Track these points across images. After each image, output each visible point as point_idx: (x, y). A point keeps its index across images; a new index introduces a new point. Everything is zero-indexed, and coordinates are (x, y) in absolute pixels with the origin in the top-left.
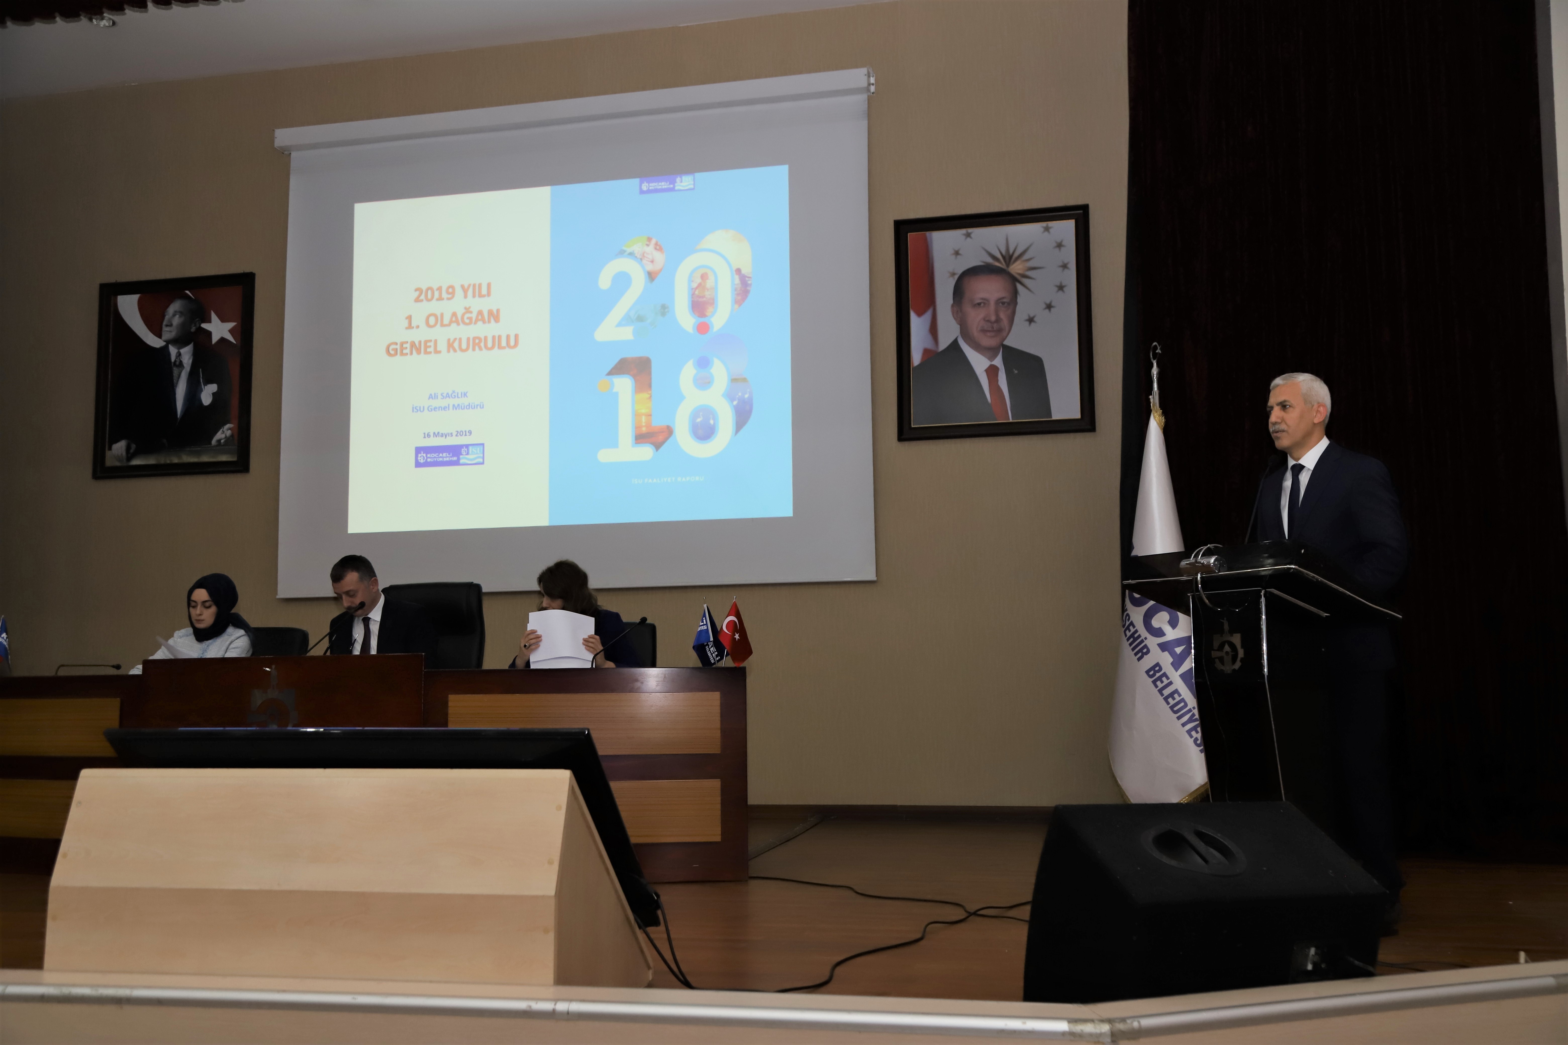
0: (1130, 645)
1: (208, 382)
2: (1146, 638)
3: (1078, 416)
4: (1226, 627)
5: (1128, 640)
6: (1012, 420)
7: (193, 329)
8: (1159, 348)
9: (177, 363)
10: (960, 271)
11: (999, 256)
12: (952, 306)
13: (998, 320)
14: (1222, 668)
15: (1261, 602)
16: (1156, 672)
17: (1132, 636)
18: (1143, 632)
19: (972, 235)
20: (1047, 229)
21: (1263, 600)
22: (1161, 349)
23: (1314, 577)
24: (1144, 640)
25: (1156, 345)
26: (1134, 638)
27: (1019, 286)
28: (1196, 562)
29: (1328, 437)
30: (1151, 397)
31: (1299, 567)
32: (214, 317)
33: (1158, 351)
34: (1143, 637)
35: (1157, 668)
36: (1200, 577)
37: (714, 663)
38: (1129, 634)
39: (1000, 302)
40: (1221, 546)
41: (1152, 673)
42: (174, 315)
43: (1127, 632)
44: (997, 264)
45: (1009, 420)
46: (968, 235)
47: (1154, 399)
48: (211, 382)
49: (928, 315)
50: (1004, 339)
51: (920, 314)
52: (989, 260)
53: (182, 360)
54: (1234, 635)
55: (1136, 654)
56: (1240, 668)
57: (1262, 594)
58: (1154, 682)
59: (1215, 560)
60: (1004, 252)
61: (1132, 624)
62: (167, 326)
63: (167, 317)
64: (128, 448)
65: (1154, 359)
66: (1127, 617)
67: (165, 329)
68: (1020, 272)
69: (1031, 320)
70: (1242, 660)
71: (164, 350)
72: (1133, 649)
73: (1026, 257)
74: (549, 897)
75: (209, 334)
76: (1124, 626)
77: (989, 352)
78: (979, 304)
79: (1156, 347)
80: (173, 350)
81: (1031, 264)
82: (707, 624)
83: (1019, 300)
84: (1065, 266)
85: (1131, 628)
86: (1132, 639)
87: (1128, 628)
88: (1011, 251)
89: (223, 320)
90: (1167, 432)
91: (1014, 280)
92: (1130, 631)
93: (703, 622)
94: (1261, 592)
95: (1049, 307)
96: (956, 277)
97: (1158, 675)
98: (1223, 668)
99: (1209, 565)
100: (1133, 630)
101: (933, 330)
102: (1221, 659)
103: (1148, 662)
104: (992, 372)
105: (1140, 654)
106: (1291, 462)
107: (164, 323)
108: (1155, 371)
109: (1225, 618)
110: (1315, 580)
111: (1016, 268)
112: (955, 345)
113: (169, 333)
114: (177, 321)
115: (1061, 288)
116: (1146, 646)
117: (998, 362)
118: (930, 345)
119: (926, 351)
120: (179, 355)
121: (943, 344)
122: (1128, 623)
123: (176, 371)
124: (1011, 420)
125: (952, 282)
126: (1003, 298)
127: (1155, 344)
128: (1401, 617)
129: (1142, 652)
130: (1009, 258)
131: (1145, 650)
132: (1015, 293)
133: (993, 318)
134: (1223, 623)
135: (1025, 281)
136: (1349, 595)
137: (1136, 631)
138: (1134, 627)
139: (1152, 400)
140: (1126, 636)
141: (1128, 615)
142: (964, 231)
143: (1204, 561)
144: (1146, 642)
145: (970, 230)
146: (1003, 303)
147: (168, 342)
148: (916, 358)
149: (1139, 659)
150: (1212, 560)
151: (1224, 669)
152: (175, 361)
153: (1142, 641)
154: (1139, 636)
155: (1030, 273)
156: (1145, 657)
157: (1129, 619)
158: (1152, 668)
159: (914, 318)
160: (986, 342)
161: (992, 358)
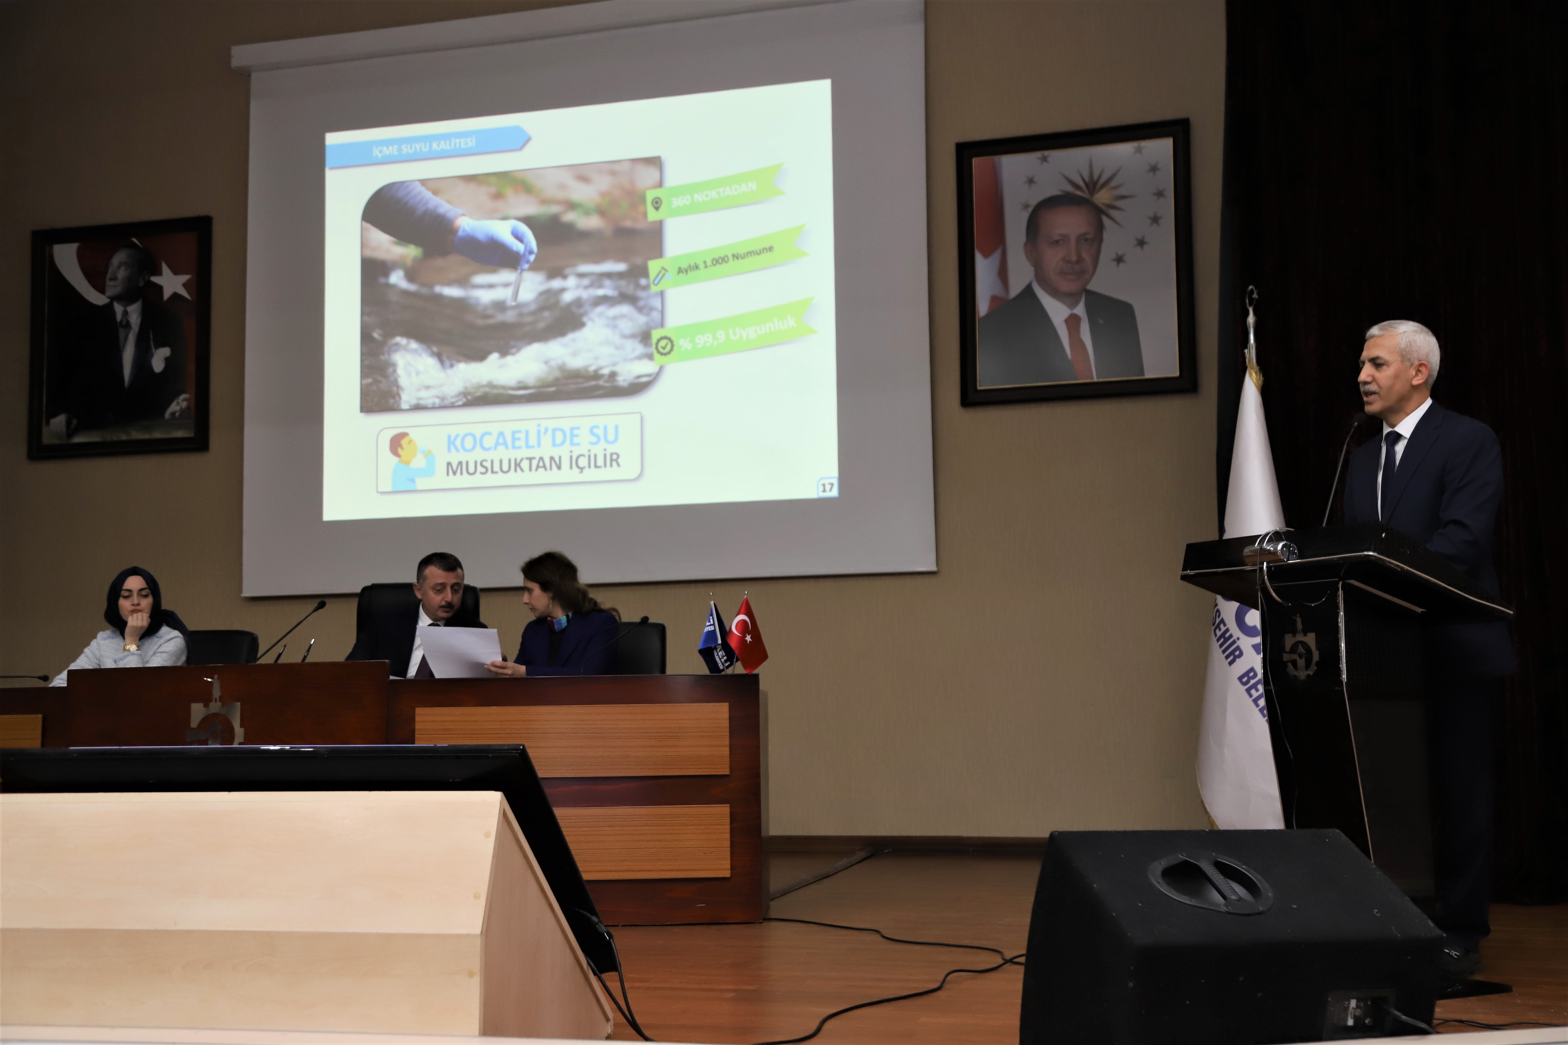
0: (1221, 646)
1: (159, 345)
2: (1238, 639)
3: (1177, 374)
4: (1299, 626)
5: (1218, 640)
6: (1097, 378)
7: (141, 284)
8: (1255, 292)
9: (124, 323)
10: (1034, 202)
11: (1081, 184)
12: (1026, 244)
13: (1080, 260)
14: (1295, 673)
15: (1339, 595)
16: (1251, 678)
17: (1223, 636)
18: (1235, 631)
19: (1049, 159)
20: (1139, 150)
21: (1340, 593)
22: (1258, 294)
23: (1398, 566)
24: (1236, 640)
25: (1252, 290)
26: (1225, 638)
27: (1105, 219)
28: (1261, 548)
29: (1432, 399)
30: (1246, 351)
31: (1378, 554)
32: (165, 268)
33: (1255, 296)
34: (1235, 638)
35: (1251, 674)
36: (1267, 567)
37: (723, 670)
38: (1219, 633)
39: (1082, 238)
40: (1292, 530)
41: (1245, 679)
42: (119, 267)
43: (1217, 631)
44: (1079, 193)
45: (1092, 378)
46: (1044, 159)
47: (1251, 353)
48: (163, 345)
49: (996, 257)
50: (1087, 282)
51: (986, 255)
52: (1070, 189)
53: (129, 319)
54: (1309, 634)
55: (1227, 657)
56: (1315, 673)
57: (1340, 586)
58: (1248, 691)
59: (1283, 546)
60: (1087, 178)
61: (1222, 621)
62: (111, 279)
63: (111, 270)
64: (68, 423)
65: (1250, 305)
66: (1218, 614)
67: (109, 283)
68: (1108, 202)
69: (1119, 260)
70: (1317, 664)
71: (109, 307)
72: (1224, 652)
73: (1113, 183)
74: (474, 936)
75: (160, 288)
76: (1214, 624)
77: (1069, 298)
78: (1057, 242)
79: (1252, 292)
80: (118, 308)
81: (1119, 192)
82: (714, 624)
83: (1106, 235)
84: (1160, 194)
85: (1222, 626)
86: (1222, 640)
87: (1218, 627)
88: (1095, 178)
89: (176, 272)
90: (1265, 392)
91: (1099, 213)
92: (1220, 630)
93: (709, 622)
94: (1339, 584)
95: (1141, 243)
96: (1030, 209)
97: (1252, 682)
98: (1296, 673)
99: (1275, 553)
100: (1223, 629)
101: (1003, 273)
102: (1294, 663)
103: (1241, 666)
104: (1073, 322)
105: (1232, 657)
106: (1387, 430)
107: (109, 276)
108: (1251, 319)
109: (1298, 615)
110: (1400, 569)
111: (1102, 197)
112: (1028, 291)
113: (114, 288)
114: (122, 274)
115: (1155, 220)
116: (1238, 648)
117: (1080, 310)
118: (999, 291)
119: (994, 299)
120: (126, 313)
121: (1015, 290)
122: (1218, 621)
123: (122, 332)
124: (1095, 380)
125: (1025, 216)
126: (1085, 234)
127: (1250, 287)
128: (1512, 613)
129: (1234, 654)
130: (1093, 186)
131: (1237, 653)
132: (1100, 227)
133: (1074, 258)
134: (1295, 622)
135: (1113, 213)
136: (1444, 587)
137: (1227, 630)
138: (1225, 625)
139: (1247, 355)
140: (1216, 635)
141: (1218, 611)
142: (1039, 154)
143: (1270, 548)
144: (1238, 643)
145: (1046, 153)
146: (1086, 240)
147: (113, 299)
148: (983, 307)
149: (1231, 663)
150: (1280, 547)
151: (1297, 675)
152: (121, 321)
153: (1234, 642)
154: (1231, 636)
155: (1118, 203)
156: (1238, 660)
157: (1219, 616)
158: (1246, 674)
159: (979, 260)
160: (1066, 286)
161: (1072, 306)
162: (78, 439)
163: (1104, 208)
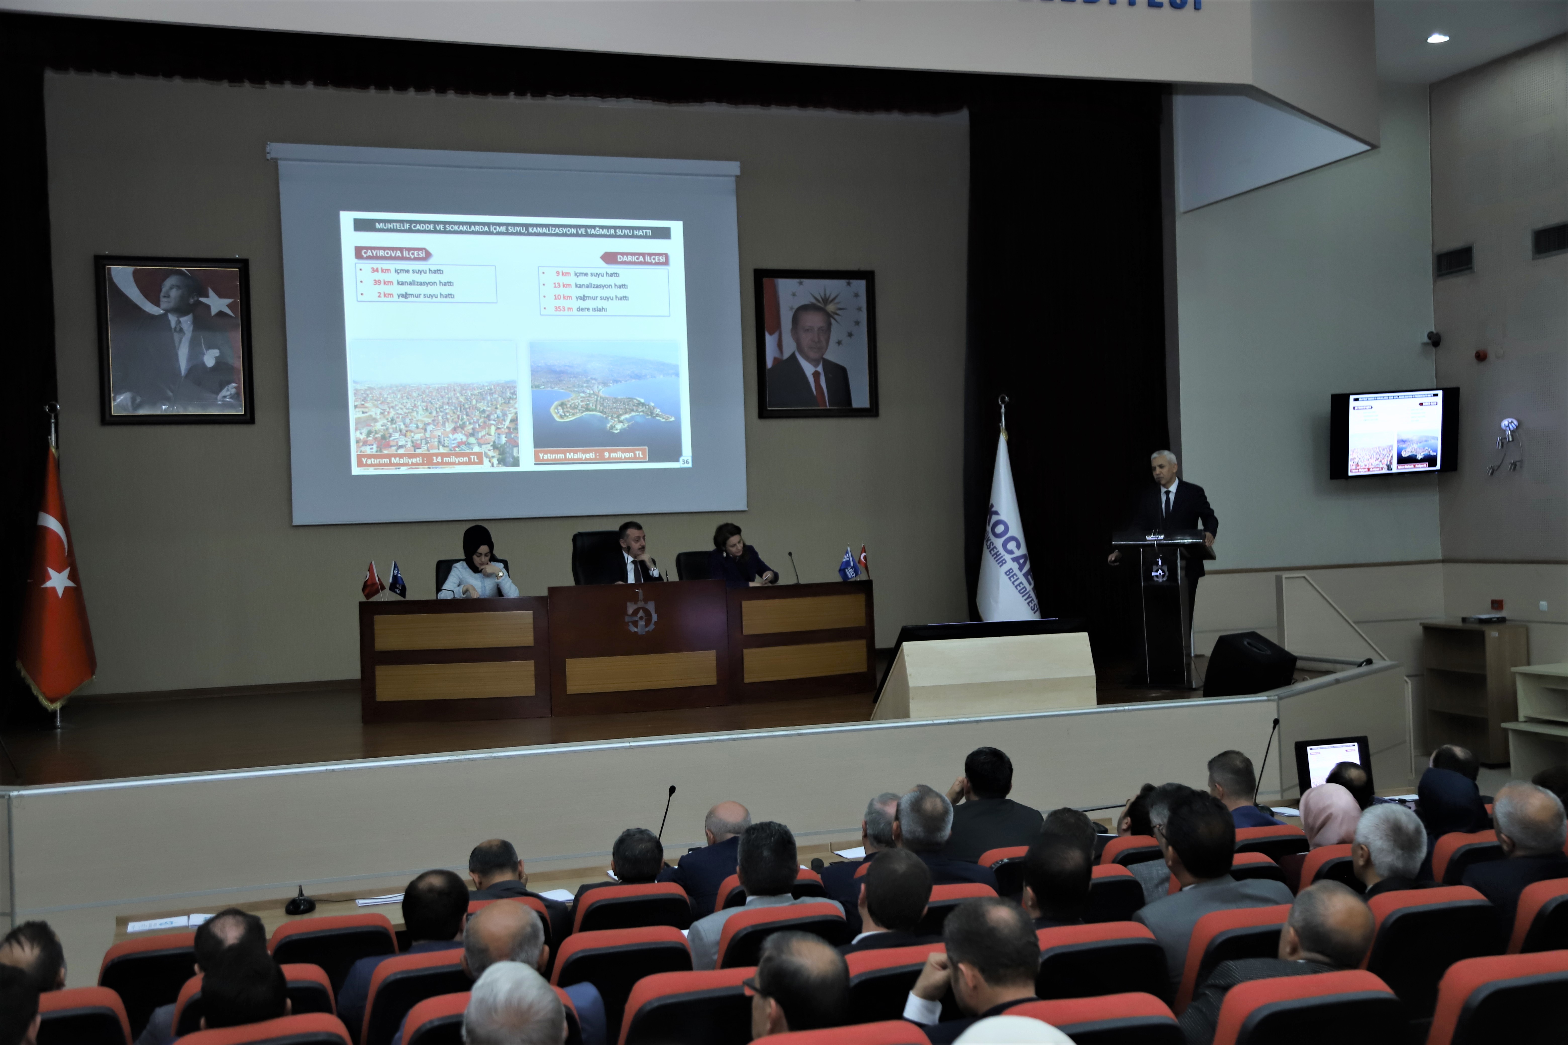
0: (994, 558)
1: (209, 347)
2: (1004, 555)
3: (868, 406)
5: (993, 556)
6: (829, 406)
7: (192, 301)
9: (178, 329)
10: (796, 307)
11: (820, 299)
12: (791, 330)
13: (820, 342)
17: (996, 554)
18: (1002, 551)
19: (803, 283)
20: (849, 284)
26: (997, 555)
27: (833, 321)
34: (1002, 555)
35: (1011, 571)
38: (993, 553)
39: (820, 329)
41: (1008, 573)
42: (171, 288)
43: (992, 551)
44: (819, 304)
45: (826, 406)
46: (801, 283)
47: (1003, 425)
48: (214, 348)
49: (776, 335)
50: (823, 354)
51: (771, 334)
52: (814, 301)
53: (181, 327)
54: (1163, 566)
55: (998, 564)
56: (1167, 580)
58: (1010, 578)
61: (995, 547)
62: (164, 297)
63: (164, 290)
64: (133, 400)
65: (1003, 404)
67: (163, 300)
68: (833, 311)
69: (839, 343)
71: (164, 317)
72: (997, 561)
73: (836, 301)
77: (814, 362)
78: (808, 330)
79: (1005, 398)
80: (172, 319)
81: (840, 306)
82: (849, 557)
83: (832, 329)
84: (859, 309)
85: (995, 549)
86: (995, 556)
87: (993, 549)
88: (827, 296)
89: (221, 295)
91: (829, 316)
93: (846, 556)
95: (851, 335)
96: (794, 311)
97: (1011, 574)
98: (1158, 579)
100: (995, 551)
101: (780, 345)
102: (1157, 576)
103: (1005, 568)
104: (816, 375)
105: (1001, 564)
106: (1164, 490)
107: (162, 294)
108: (1003, 410)
111: (831, 308)
112: (793, 356)
113: (165, 303)
114: (174, 293)
115: (857, 323)
116: (1004, 559)
117: (820, 369)
118: (778, 355)
119: (775, 359)
120: (179, 322)
121: (786, 355)
122: (990, 547)
123: (176, 336)
124: (828, 407)
126: (822, 327)
129: (1002, 562)
130: (826, 301)
131: (1004, 562)
132: (829, 325)
133: (817, 340)
134: (1158, 561)
135: (836, 316)
137: (998, 551)
138: (996, 549)
139: (1000, 426)
140: (991, 553)
142: (798, 280)
144: (1004, 557)
145: (802, 280)
146: (823, 331)
147: (167, 311)
148: (769, 363)
149: (1000, 566)
152: (176, 328)
153: (1002, 557)
154: (1000, 554)
155: (839, 312)
156: (1004, 565)
157: (993, 545)
158: (1009, 571)
159: (767, 336)
160: (812, 355)
161: (816, 366)
162: (142, 412)
163: (832, 314)
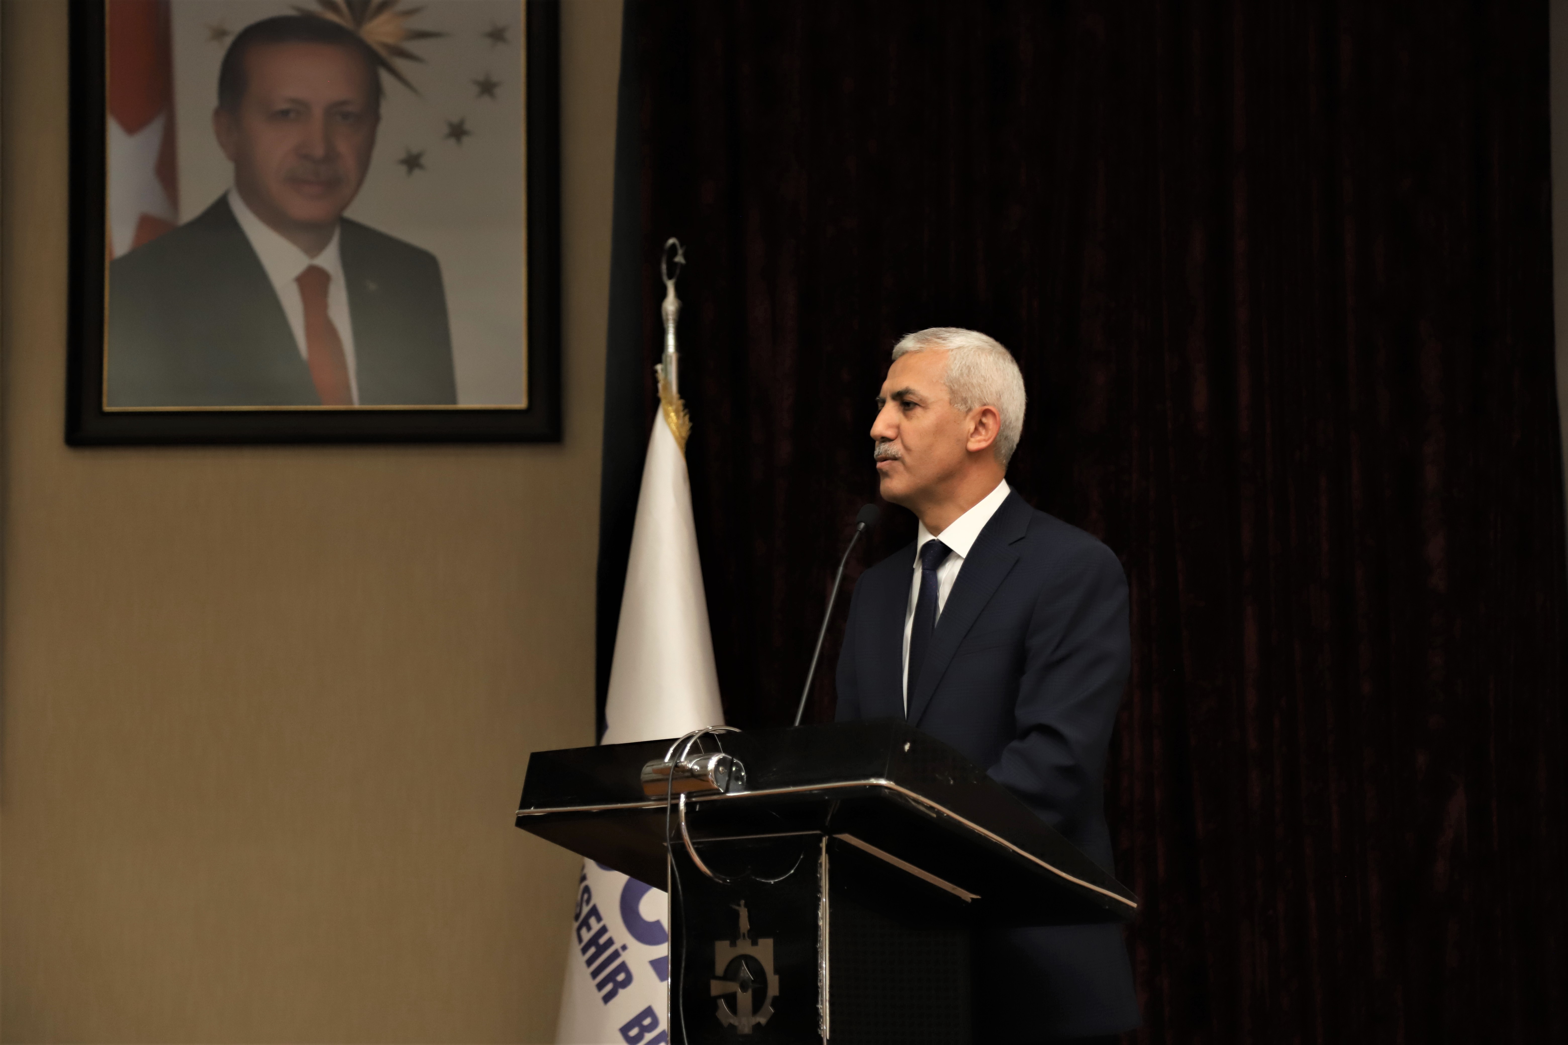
0: (589, 962)
2: (624, 948)
3: (521, 403)
4: (744, 924)
5: (584, 950)
6: (360, 402)
8: (680, 252)
10: (237, 26)
12: (218, 113)
13: (331, 157)
14: (732, 1021)
15: (821, 864)
16: (645, 1029)
17: (593, 941)
18: (619, 932)
21: (824, 859)
22: (685, 256)
23: (931, 808)
24: (620, 951)
25: (674, 245)
26: (598, 946)
27: (385, 77)
28: (676, 766)
29: (1009, 483)
30: (659, 367)
31: (897, 783)
33: (679, 259)
34: (617, 946)
35: (647, 1022)
36: (687, 804)
38: (586, 936)
39: (337, 111)
40: (737, 730)
41: (634, 1032)
43: (584, 931)
44: (331, 16)
45: (350, 402)
47: (668, 372)
49: (152, 134)
50: (346, 205)
51: (131, 127)
54: (761, 941)
55: (600, 986)
56: (772, 1020)
57: (823, 845)
59: (720, 763)
61: (594, 912)
65: (670, 278)
66: (586, 896)
68: (390, 40)
69: (412, 162)
70: (775, 1002)
72: (595, 974)
76: (577, 917)
77: (307, 234)
78: (285, 113)
79: (673, 250)
81: (417, 23)
83: (386, 109)
84: (497, 35)
85: (593, 921)
86: (592, 950)
87: (585, 924)
91: (372, 62)
92: (589, 929)
94: (821, 841)
95: (457, 132)
96: (228, 41)
97: (648, 1037)
98: (734, 1021)
99: (701, 776)
100: (595, 926)
101: (166, 169)
102: (731, 1000)
103: (627, 1005)
104: (313, 283)
105: (609, 987)
106: (924, 538)
108: (670, 305)
109: (742, 902)
110: (935, 816)
111: (379, 30)
112: (220, 211)
115: (487, 88)
116: (623, 967)
117: (329, 259)
118: (156, 207)
119: (146, 223)
121: (191, 207)
122: (586, 910)
124: (357, 406)
125: (217, 53)
126: (344, 103)
127: (671, 241)
128: (1134, 905)
129: (615, 980)
131: (621, 977)
132: (375, 93)
133: (319, 151)
134: (737, 915)
135: (400, 64)
136: (1014, 851)
137: (603, 930)
138: (599, 919)
139: (661, 376)
140: (580, 940)
141: (587, 890)
143: (693, 765)
144: (625, 957)
146: (346, 116)
148: (121, 238)
149: (607, 998)
150: (712, 763)
151: (736, 1024)
153: (616, 955)
154: (610, 942)
155: (414, 46)
156: (622, 992)
157: (588, 901)
158: (637, 1021)
159: (115, 134)
160: (300, 208)
161: (314, 248)
163: (383, 53)
